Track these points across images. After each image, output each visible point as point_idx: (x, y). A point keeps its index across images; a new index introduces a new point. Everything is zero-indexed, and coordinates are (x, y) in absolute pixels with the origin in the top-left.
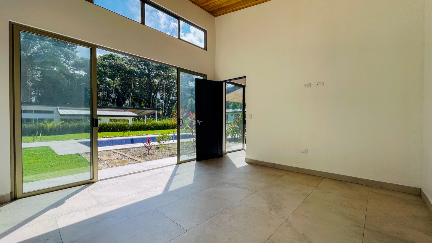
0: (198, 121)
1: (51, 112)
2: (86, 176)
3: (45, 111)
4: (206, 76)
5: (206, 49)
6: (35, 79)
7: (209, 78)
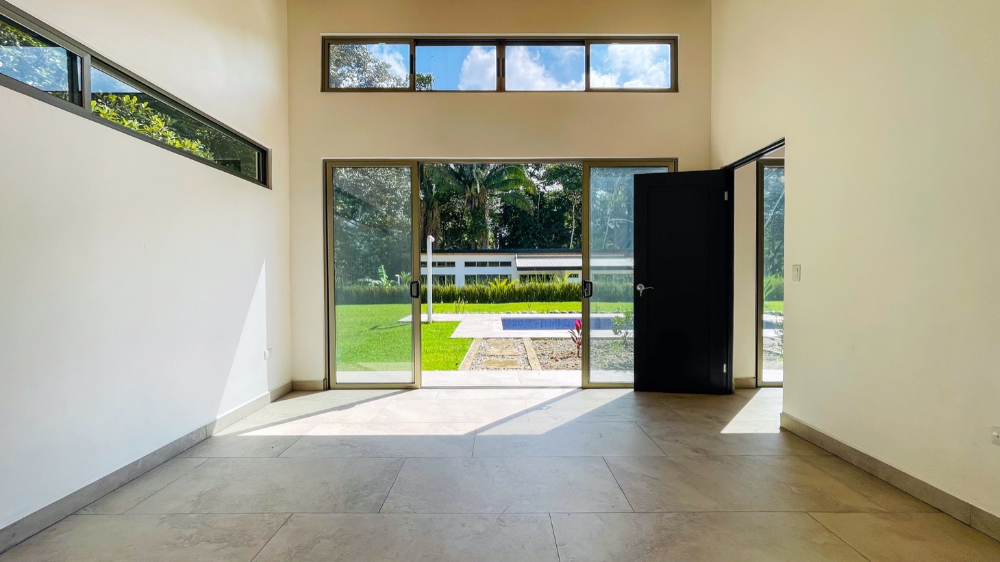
0: (638, 288)
1: (508, 264)
2: (405, 377)
3: (501, 263)
4: (675, 161)
5: (675, 88)
6: (493, 211)
7: (683, 167)
